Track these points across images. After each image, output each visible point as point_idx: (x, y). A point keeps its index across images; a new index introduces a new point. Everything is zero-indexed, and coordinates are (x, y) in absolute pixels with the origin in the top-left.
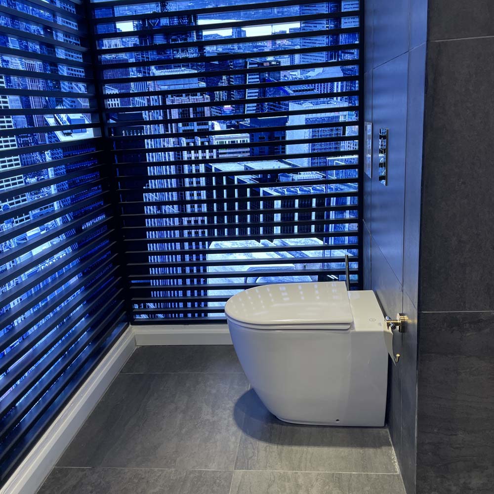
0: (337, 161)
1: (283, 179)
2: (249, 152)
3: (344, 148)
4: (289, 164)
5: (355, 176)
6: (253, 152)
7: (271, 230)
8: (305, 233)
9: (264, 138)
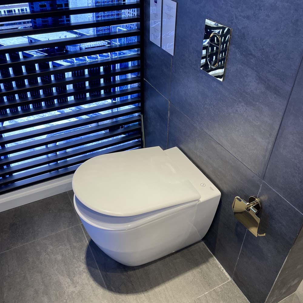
0: (119, 28)
1: (71, 49)
2: (31, 22)
3: (125, 14)
4: (76, 33)
5: (135, 40)
6: (35, 23)
7: (65, 100)
8: (96, 98)
9: (45, 6)
